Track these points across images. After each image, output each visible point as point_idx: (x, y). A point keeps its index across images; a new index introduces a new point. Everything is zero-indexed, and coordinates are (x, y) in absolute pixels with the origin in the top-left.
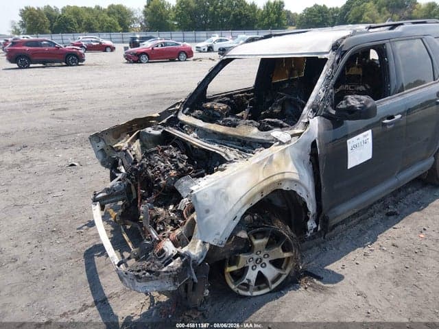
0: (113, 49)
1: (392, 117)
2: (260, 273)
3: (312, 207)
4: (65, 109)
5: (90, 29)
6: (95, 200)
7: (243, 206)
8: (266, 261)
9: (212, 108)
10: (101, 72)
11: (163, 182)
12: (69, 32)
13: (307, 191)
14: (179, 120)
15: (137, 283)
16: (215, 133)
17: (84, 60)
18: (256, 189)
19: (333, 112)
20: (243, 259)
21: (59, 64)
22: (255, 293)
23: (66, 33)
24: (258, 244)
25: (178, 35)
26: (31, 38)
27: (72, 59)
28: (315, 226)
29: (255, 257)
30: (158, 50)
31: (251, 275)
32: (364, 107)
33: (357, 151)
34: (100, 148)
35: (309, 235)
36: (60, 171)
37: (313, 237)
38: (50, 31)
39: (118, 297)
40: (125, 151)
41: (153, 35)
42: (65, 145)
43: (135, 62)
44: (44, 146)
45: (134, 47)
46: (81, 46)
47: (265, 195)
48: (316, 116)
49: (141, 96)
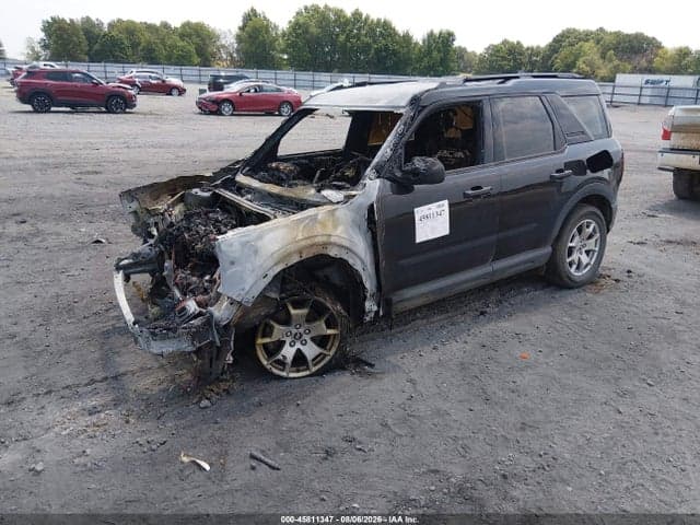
0: (182, 92)
1: (479, 188)
2: (299, 350)
3: (369, 284)
4: (97, 173)
5: (151, 58)
6: (118, 268)
7: (276, 264)
8: (307, 337)
9: (277, 169)
10: (156, 125)
11: (199, 246)
12: (117, 60)
13: (363, 262)
14: (236, 182)
15: (152, 342)
16: (271, 195)
17: (135, 106)
18: (292, 248)
19: (399, 174)
20: (279, 331)
21: (95, 109)
22: (292, 375)
23: (112, 62)
24: (297, 315)
25: (286, 75)
26: (58, 66)
27: (116, 102)
28: (375, 308)
29: (294, 331)
30: (249, 97)
31: (288, 352)
32: (428, 169)
33: (429, 223)
34: (131, 210)
35: (368, 319)
36: (81, 247)
37: (372, 323)
38: (87, 58)
39: (134, 374)
40: (162, 214)
41: (246, 75)
42: (91, 217)
43: (212, 113)
44: (62, 218)
45: (215, 90)
46: (133, 84)
47: (304, 257)
48: (378, 177)
49: (211, 162)
